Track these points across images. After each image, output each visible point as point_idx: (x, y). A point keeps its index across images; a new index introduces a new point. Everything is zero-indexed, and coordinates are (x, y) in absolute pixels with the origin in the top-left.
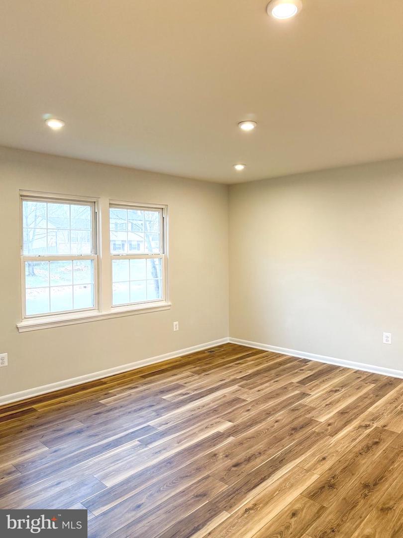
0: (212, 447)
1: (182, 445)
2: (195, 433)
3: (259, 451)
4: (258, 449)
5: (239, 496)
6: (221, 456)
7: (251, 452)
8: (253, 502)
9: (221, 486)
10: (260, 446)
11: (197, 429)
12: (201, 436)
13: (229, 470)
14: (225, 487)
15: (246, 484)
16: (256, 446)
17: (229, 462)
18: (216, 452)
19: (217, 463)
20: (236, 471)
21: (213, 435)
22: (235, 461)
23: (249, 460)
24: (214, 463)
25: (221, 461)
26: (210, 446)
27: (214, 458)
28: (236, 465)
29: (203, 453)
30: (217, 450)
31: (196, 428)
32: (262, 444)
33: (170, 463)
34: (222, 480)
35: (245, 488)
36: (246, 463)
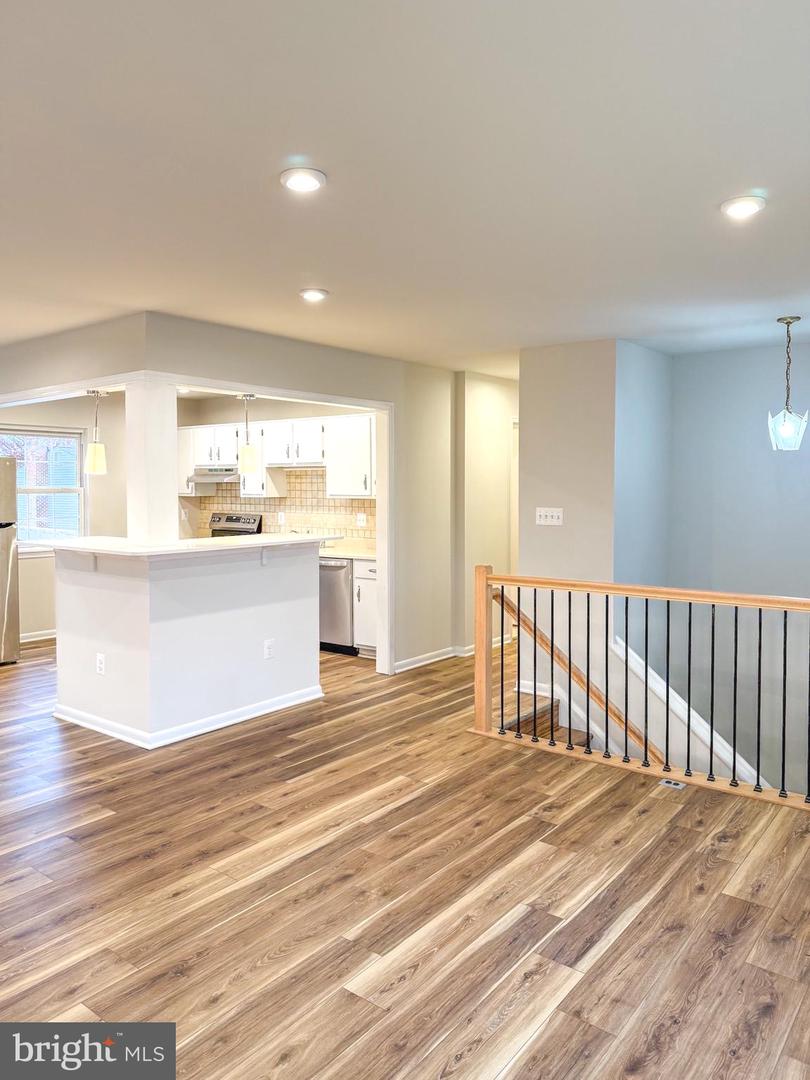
0: (393, 910)
1: (459, 914)
2: (442, 946)
3: (298, 905)
4: (297, 910)
5: (346, 838)
6: (374, 893)
7: (314, 905)
8: (328, 832)
9: (371, 847)
10: (292, 916)
11: (437, 959)
12: (424, 939)
13: (358, 870)
14: (365, 847)
15: (334, 852)
16: (299, 917)
17: (358, 882)
18: (383, 900)
19: (381, 879)
20: (347, 869)
21: (394, 944)
22: (348, 886)
23: (322, 888)
24: (386, 880)
25: (373, 884)
26: (398, 912)
27: (386, 889)
28: (346, 878)
29: (412, 895)
30: (382, 906)
31: (443, 964)
32: (286, 922)
33: (465, 877)
34: (371, 856)
35: (335, 847)
36: (326, 884)
